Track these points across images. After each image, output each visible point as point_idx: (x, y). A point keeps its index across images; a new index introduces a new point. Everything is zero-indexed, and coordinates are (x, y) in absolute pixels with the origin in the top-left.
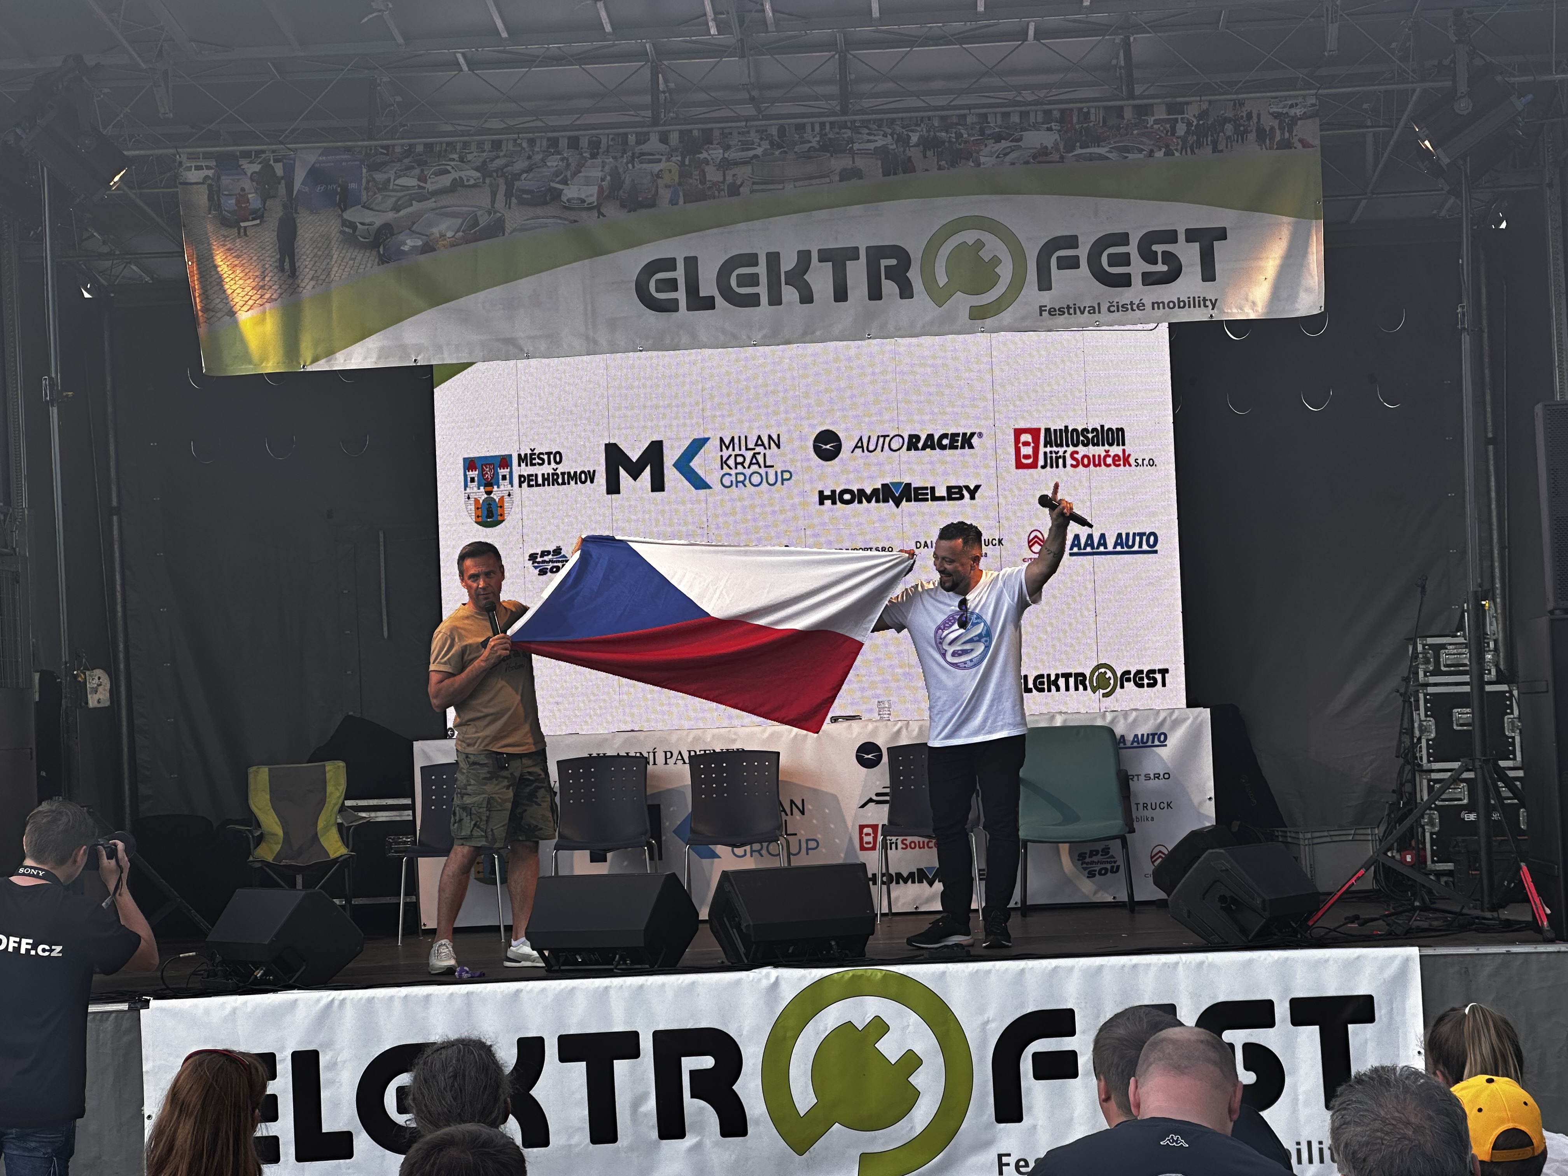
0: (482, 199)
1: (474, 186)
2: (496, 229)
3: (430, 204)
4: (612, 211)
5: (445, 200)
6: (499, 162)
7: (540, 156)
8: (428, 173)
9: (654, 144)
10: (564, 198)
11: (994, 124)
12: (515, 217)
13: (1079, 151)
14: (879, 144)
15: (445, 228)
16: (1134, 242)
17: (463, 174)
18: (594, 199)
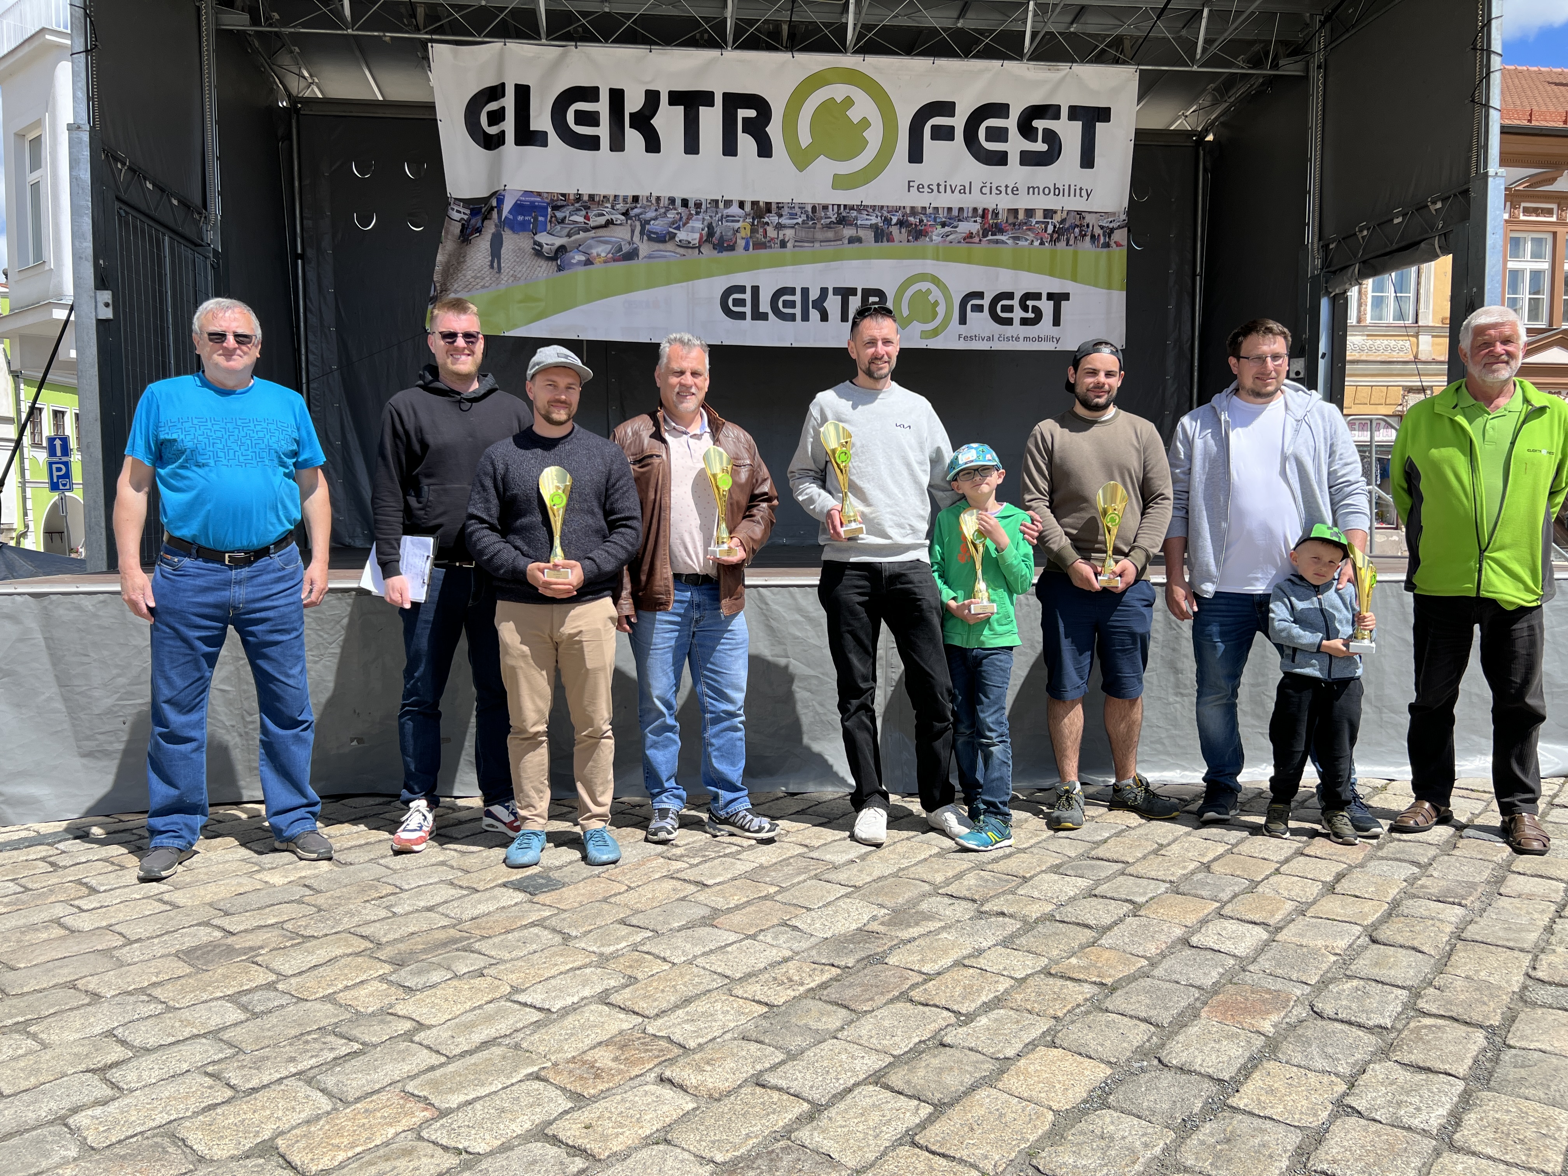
1: (620, 224)
3: (592, 234)
4: (706, 249)
5: (601, 232)
6: (636, 211)
7: (663, 210)
8: (591, 214)
10: (677, 239)
11: (942, 216)
12: (645, 248)
13: (990, 237)
14: (874, 222)
15: (601, 251)
16: (1017, 297)
17: (613, 217)
18: (697, 242)
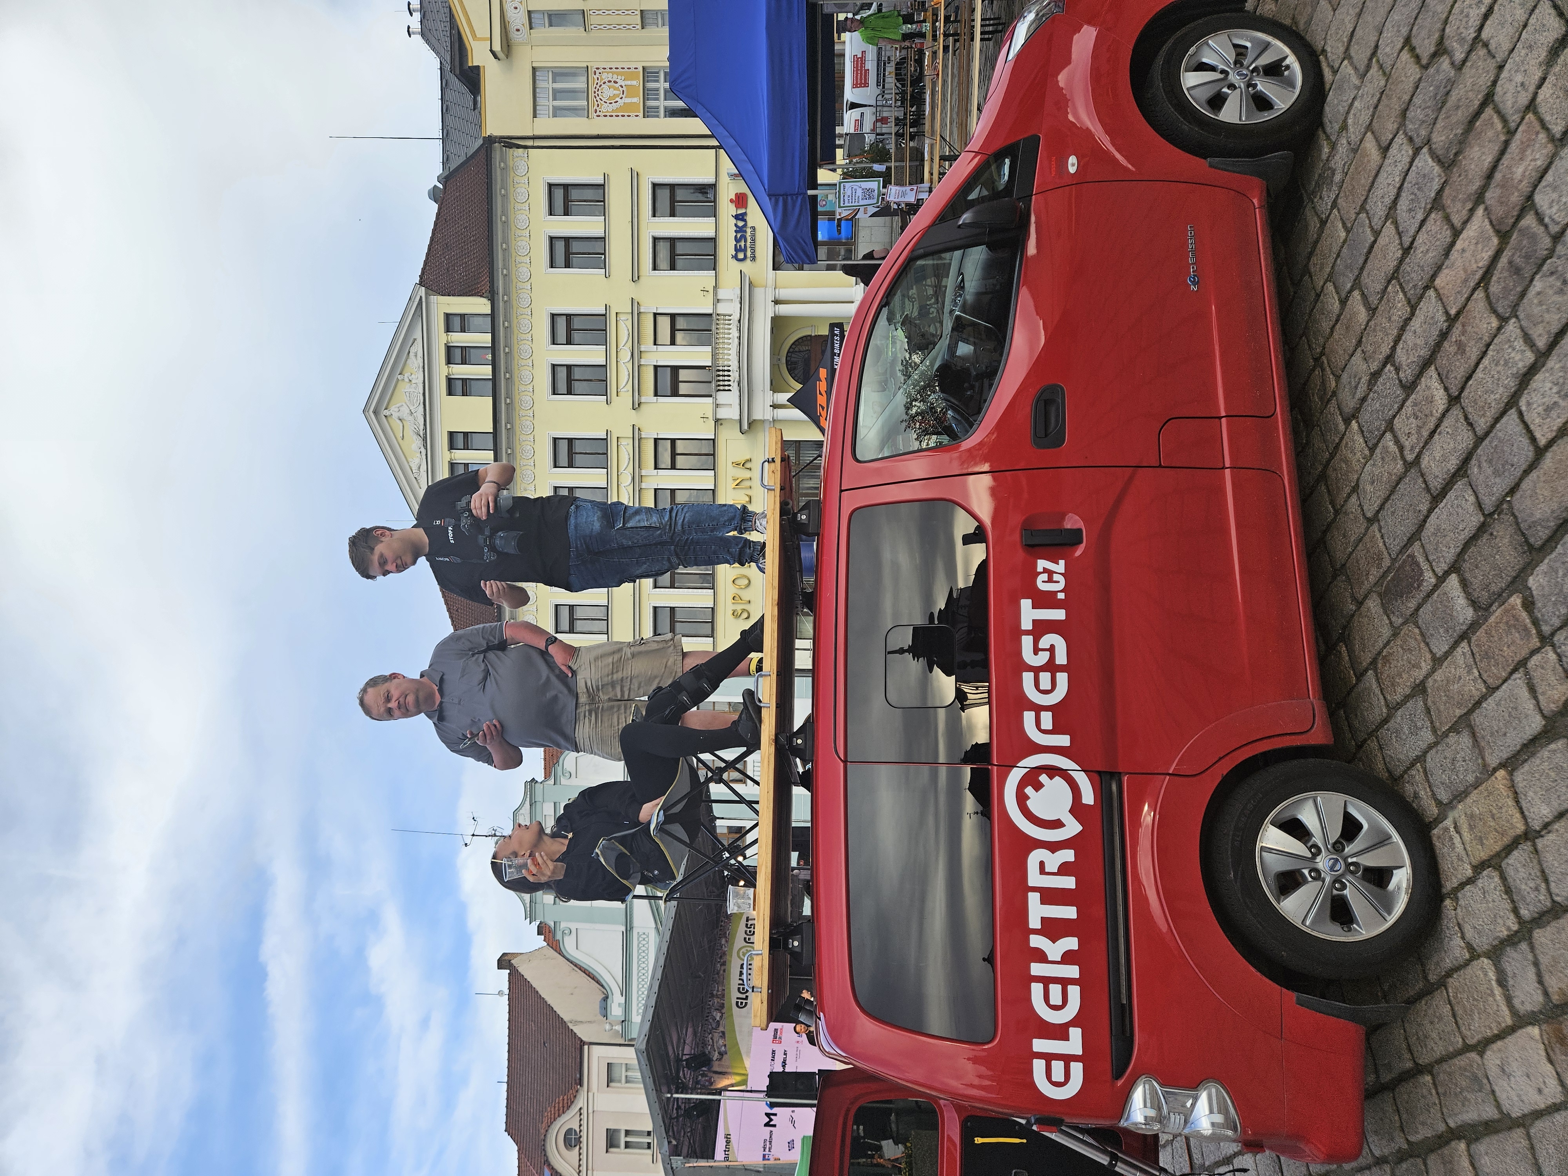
0: (716, 1035)
2: (723, 1033)
9: (711, 1003)
